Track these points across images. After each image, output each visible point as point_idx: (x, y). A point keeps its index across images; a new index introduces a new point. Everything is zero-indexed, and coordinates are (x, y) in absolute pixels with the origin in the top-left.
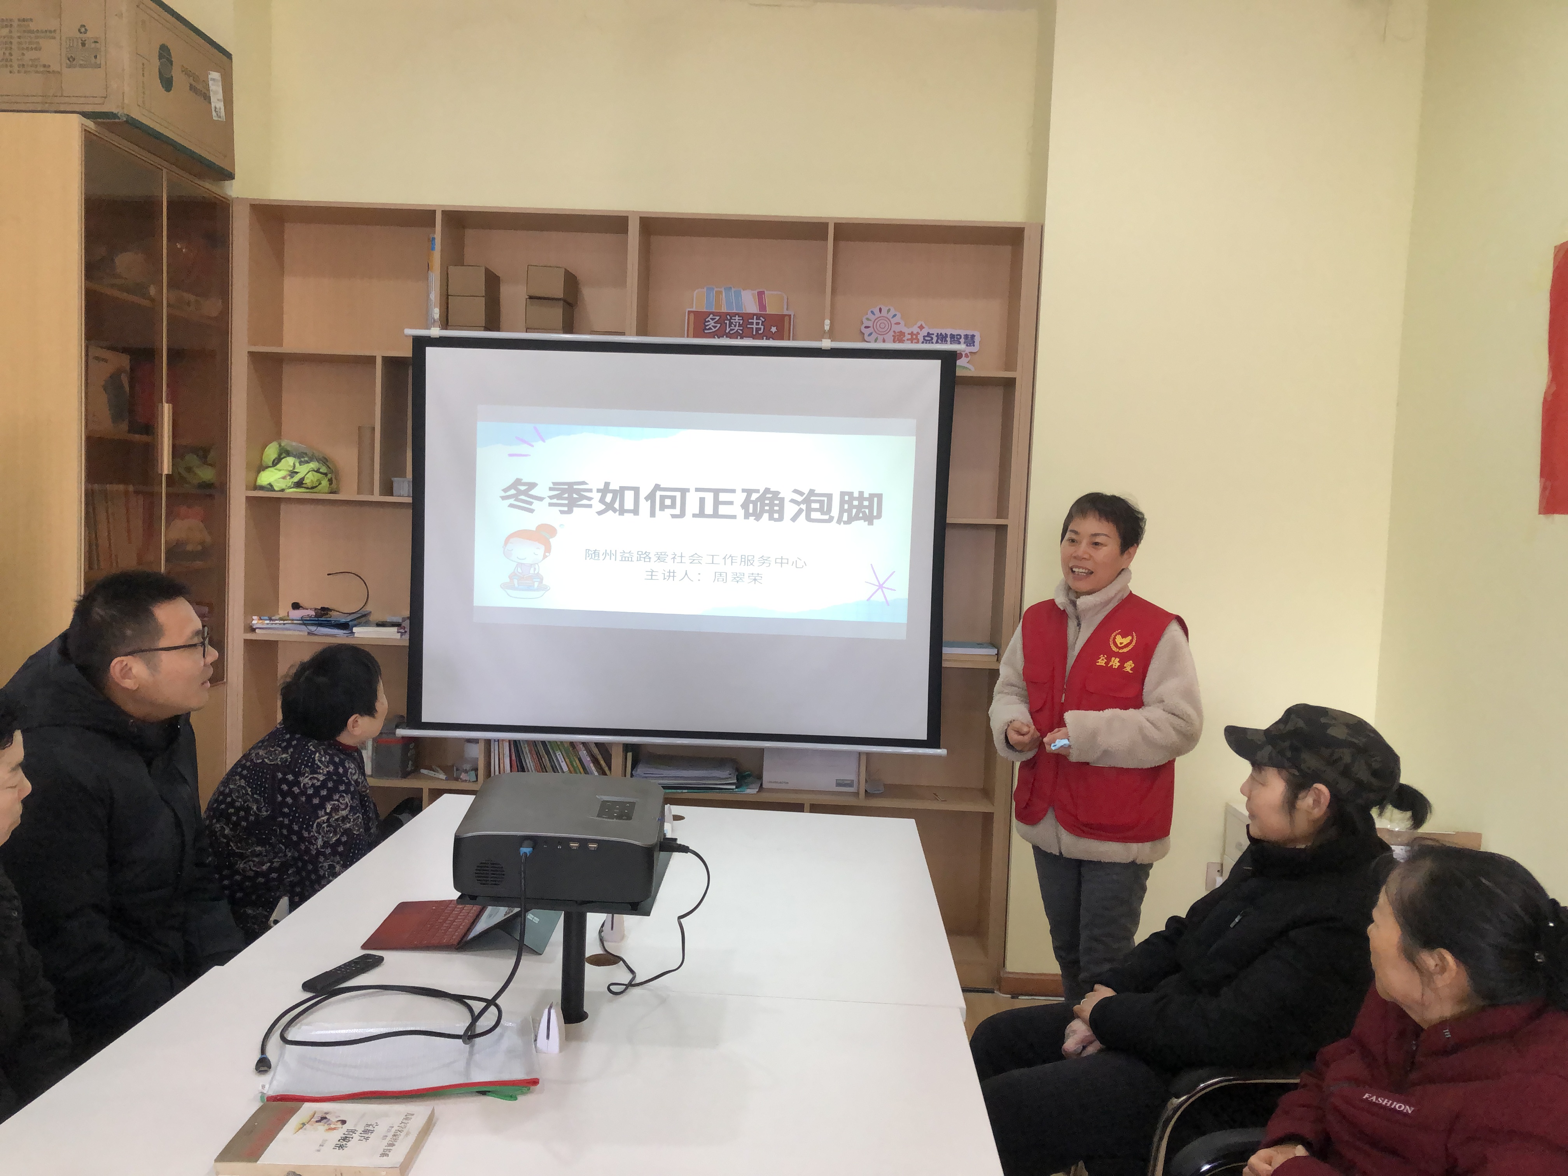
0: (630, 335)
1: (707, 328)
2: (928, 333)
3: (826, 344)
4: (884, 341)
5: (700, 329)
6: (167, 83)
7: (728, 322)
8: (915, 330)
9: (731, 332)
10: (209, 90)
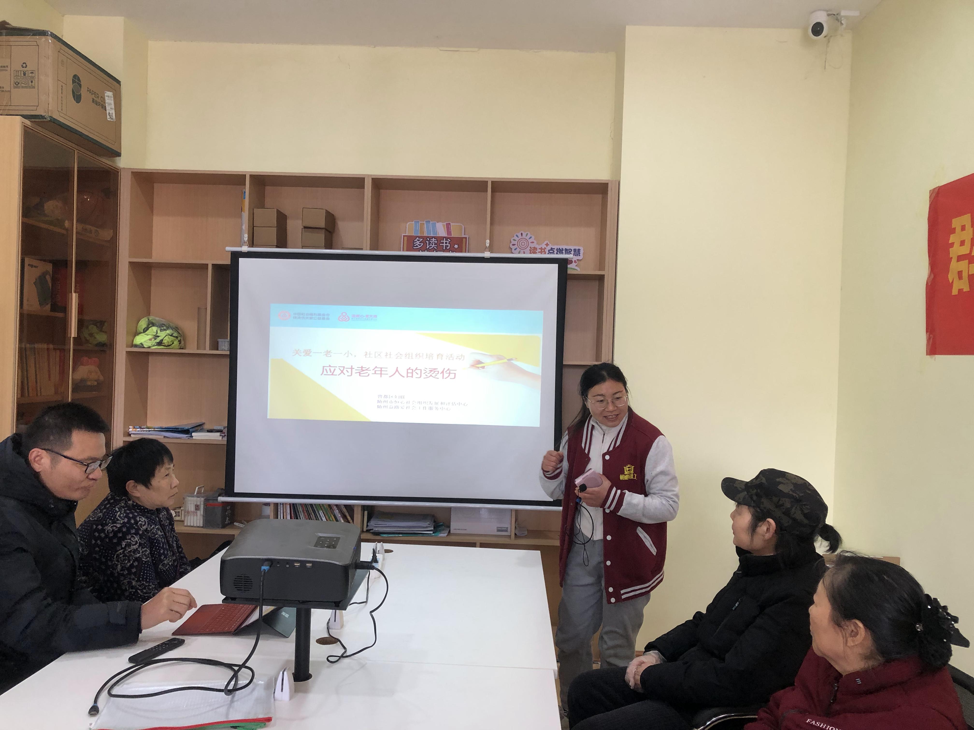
0: (366, 250)
1: (415, 245)
2: (551, 248)
3: (487, 255)
4: (524, 253)
5: (411, 245)
6: (78, 98)
7: (428, 242)
8: (544, 246)
9: (430, 248)
10: (105, 103)
